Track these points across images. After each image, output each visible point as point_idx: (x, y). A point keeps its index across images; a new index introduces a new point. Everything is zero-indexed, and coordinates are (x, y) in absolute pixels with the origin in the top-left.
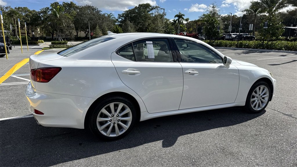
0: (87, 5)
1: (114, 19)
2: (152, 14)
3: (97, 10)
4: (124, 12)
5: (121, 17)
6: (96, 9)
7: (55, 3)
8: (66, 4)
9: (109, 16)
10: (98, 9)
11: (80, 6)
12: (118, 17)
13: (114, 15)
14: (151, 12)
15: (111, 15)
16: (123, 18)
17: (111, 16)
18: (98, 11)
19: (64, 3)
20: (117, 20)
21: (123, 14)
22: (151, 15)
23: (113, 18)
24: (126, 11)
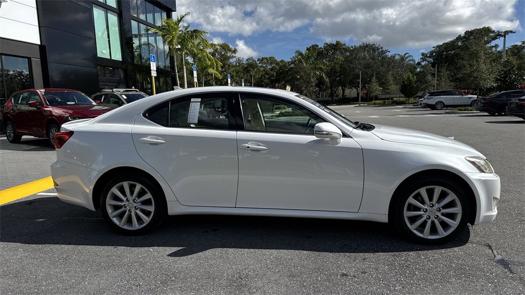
0: (364, 44)
1: (411, 62)
2: (496, 46)
3: (381, 50)
4: (433, 49)
5: (427, 57)
6: (378, 49)
7: (313, 46)
8: (329, 45)
9: (402, 59)
10: (382, 48)
11: (352, 47)
12: (421, 59)
13: (412, 56)
14: (493, 43)
15: (407, 56)
16: (431, 60)
17: (407, 58)
18: (383, 51)
19: (327, 44)
20: (419, 64)
21: (432, 53)
22: (494, 49)
23: (410, 60)
24: (438, 46)
